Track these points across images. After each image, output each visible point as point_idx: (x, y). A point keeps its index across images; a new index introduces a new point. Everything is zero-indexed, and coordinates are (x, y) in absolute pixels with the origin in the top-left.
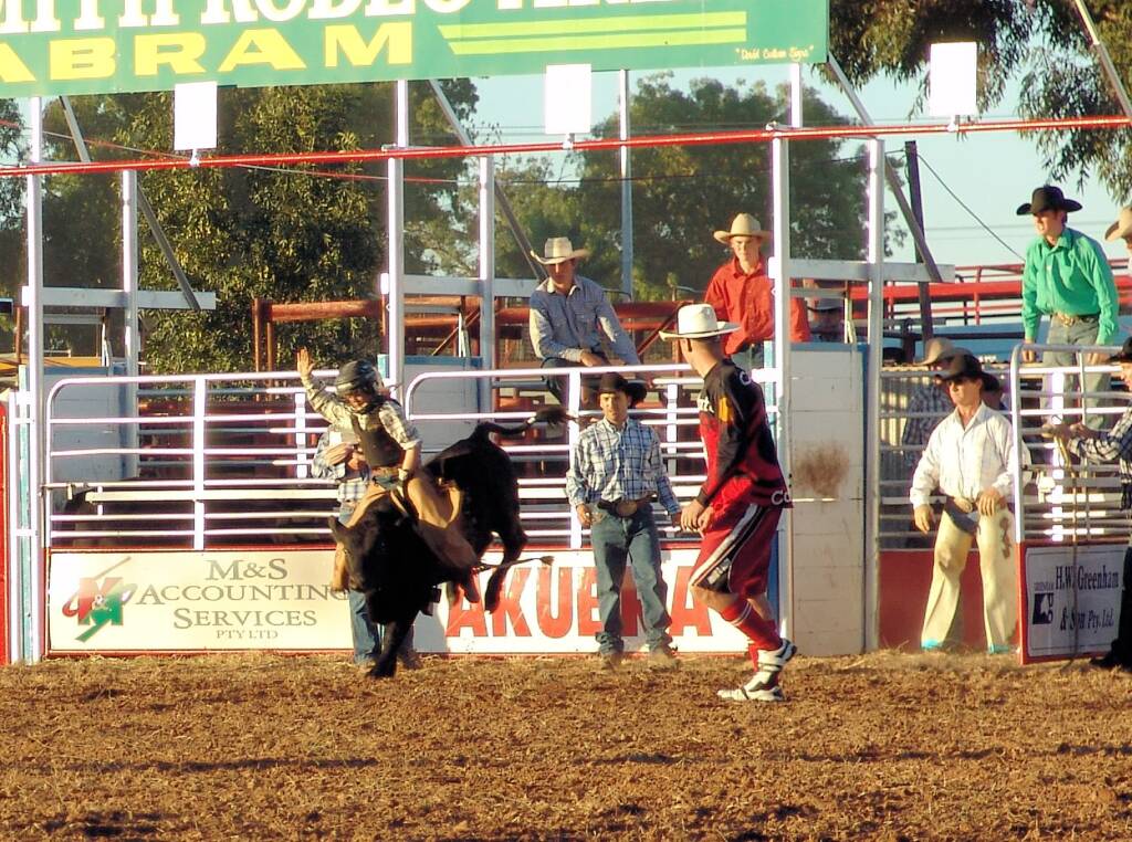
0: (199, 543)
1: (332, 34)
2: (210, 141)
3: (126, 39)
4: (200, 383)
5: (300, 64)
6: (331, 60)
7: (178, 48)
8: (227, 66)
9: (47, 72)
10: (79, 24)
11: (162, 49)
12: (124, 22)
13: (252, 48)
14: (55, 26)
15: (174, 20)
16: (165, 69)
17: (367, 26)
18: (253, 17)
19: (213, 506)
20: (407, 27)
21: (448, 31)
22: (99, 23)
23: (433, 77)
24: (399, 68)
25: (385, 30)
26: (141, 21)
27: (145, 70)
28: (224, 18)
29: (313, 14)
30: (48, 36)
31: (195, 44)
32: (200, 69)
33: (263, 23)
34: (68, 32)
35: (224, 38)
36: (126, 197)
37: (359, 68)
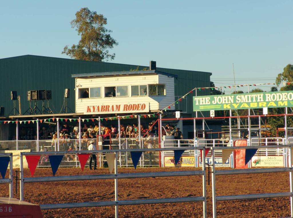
0: (267, 155)
1: (279, 102)
2: (267, 113)
3: (258, 103)
4: (266, 139)
5: (276, 105)
6: (279, 105)
7: (263, 104)
8: (268, 106)
9: (250, 106)
10: (253, 101)
11: (262, 104)
12: (258, 101)
13: (271, 104)
14: (251, 101)
15: (263, 101)
16: (262, 106)
17: (283, 101)
18: (271, 101)
19: (268, 151)
20: (287, 102)
21: (291, 102)
22: (255, 101)
23: (290, 107)
24: (286, 106)
25: (284, 102)
26: (260, 101)
27: (260, 106)
28: (268, 101)
29: (277, 100)
30: (250, 103)
31: (265, 103)
32: (266, 106)
33: (272, 101)
34: (252, 102)
35: (268, 103)
36: (259, 119)
37: (282, 106)
